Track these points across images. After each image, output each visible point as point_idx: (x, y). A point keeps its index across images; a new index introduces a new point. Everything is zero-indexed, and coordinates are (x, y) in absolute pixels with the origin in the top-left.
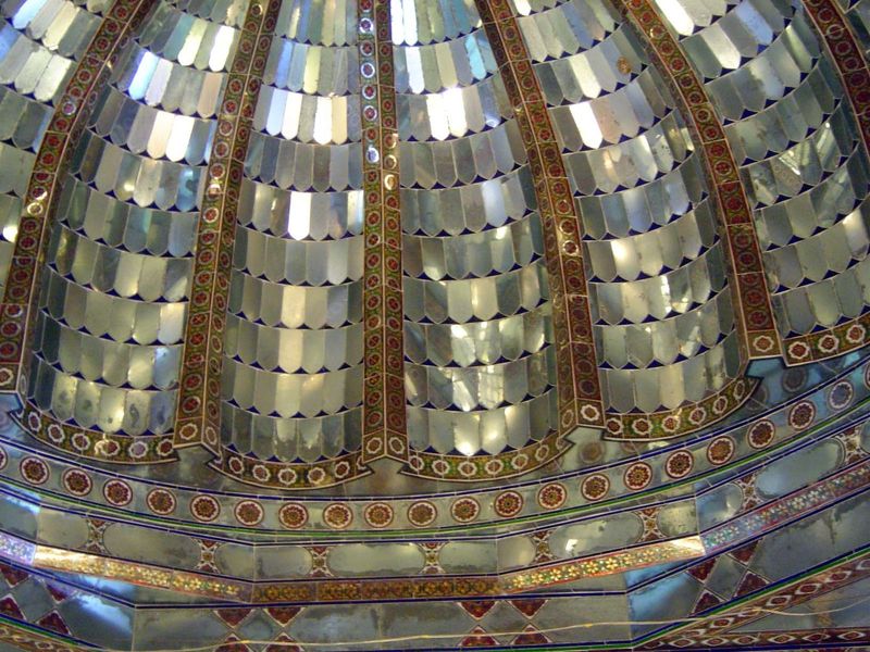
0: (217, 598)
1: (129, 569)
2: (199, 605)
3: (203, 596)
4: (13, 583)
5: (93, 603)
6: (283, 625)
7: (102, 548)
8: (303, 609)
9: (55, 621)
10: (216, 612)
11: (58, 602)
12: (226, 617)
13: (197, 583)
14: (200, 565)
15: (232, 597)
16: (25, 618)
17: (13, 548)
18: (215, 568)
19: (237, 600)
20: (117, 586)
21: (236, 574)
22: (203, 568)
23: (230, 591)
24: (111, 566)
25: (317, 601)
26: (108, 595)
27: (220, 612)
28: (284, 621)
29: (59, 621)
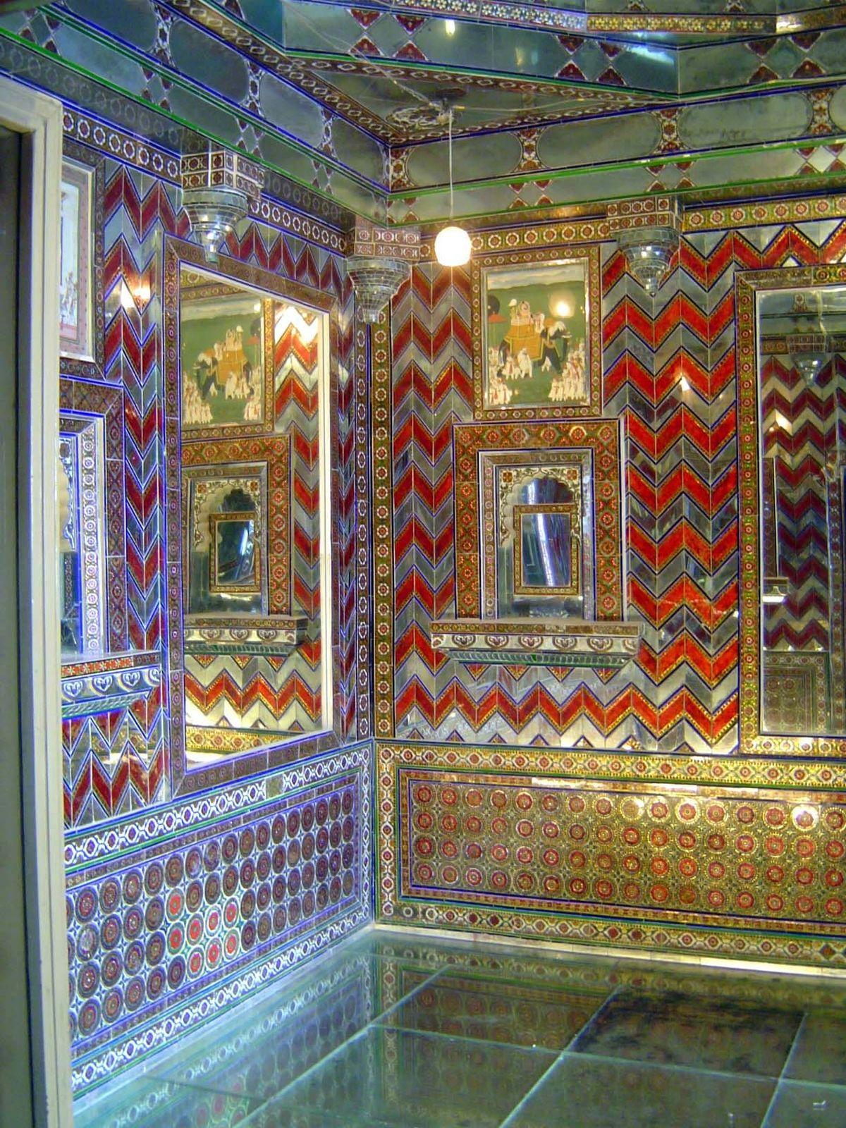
0: (746, 34)
1: (668, 22)
2: (732, 40)
3: (734, 34)
4: (571, 50)
5: (641, 51)
6: (807, 51)
7: (642, 6)
8: (822, 34)
9: (611, 76)
10: (747, 45)
11: (611, 59)
12: (756, 48)
13: (727, 24)
14: (728, 7)
15: (760, 30)
16: (586, 79)
17: (567, 21)
18: (741, 7)
19: (764, 33)
20: (661, 35)
21: (760, 10)
22: (731, 9)
23: (757, 26)
24: (654, 22)
25: (835, 25)
26: (656, 44)
27: (751, 45)
28: (807, 47)
29: (614, 74)
